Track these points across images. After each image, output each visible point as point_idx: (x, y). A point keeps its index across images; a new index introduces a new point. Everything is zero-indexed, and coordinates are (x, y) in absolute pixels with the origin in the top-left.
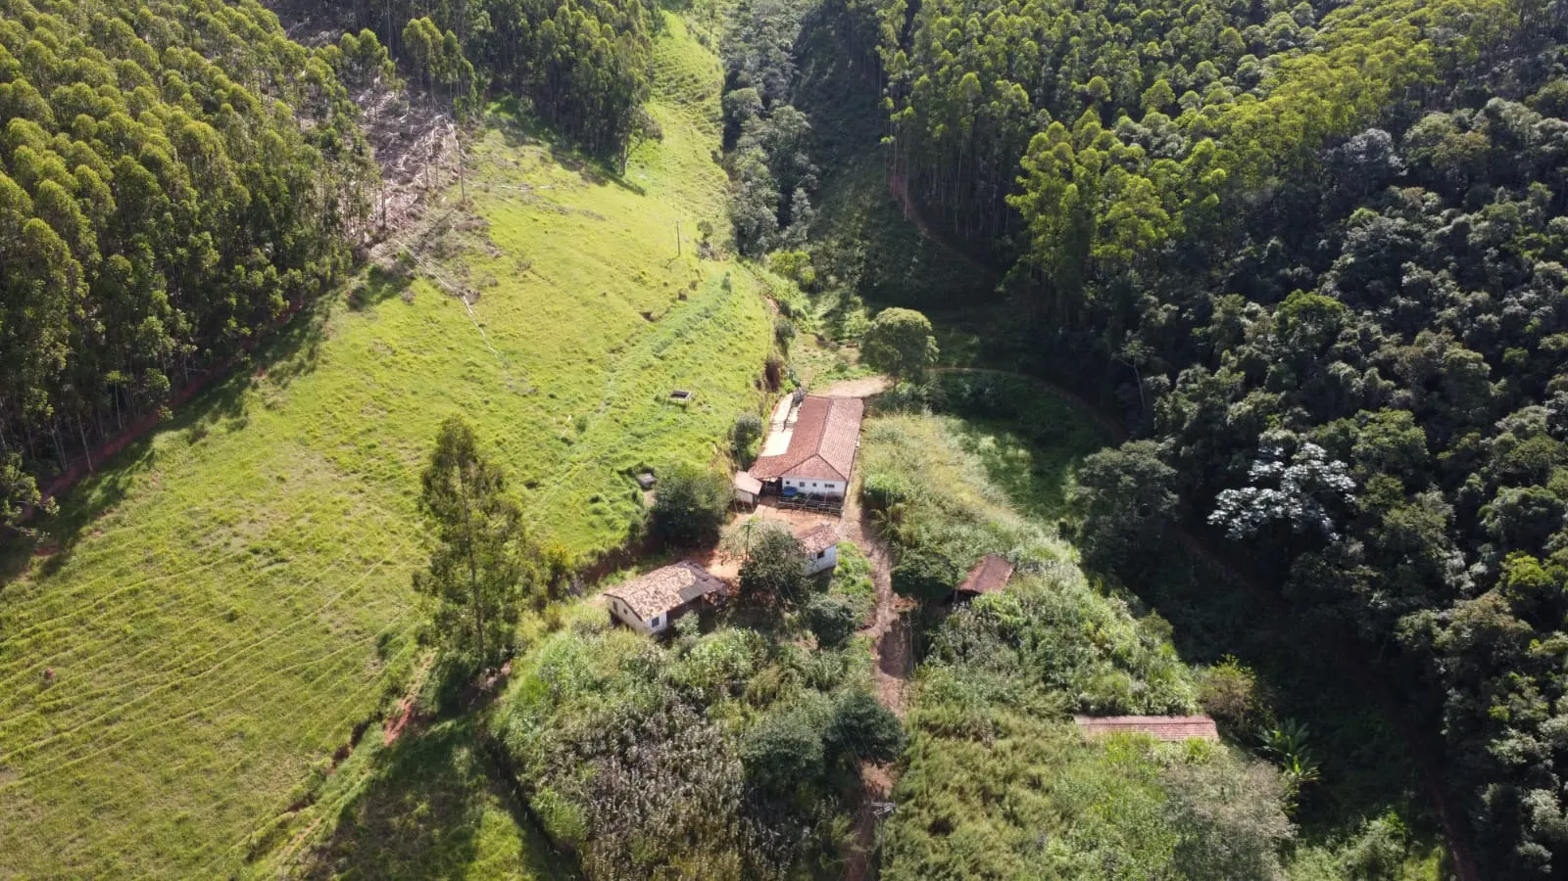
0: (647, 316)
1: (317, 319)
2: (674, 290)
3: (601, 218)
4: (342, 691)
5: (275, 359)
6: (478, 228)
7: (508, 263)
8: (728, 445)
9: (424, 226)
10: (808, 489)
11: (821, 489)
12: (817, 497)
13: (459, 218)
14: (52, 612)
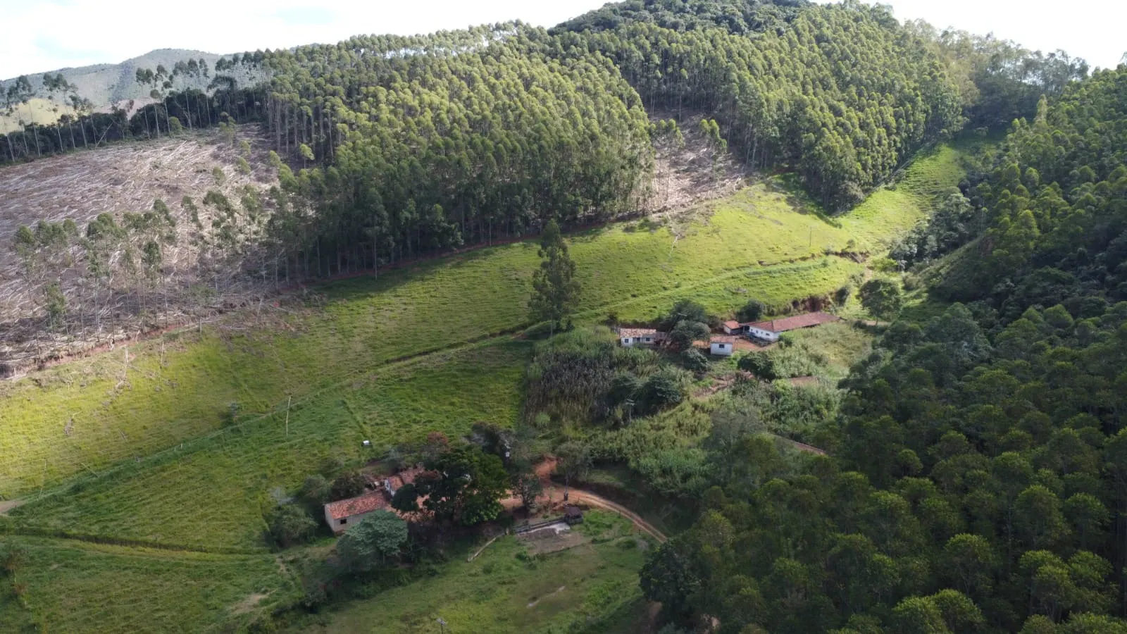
0: (760, 263)
1: (606, 228)
2: (787, 257)
3: (781, 224)
4: (508, 320)
5: (578, 235)
6: (707, 215)
7: (710, 228)
8: (737, 310)
9: (683, 210)
10: (759, 335)
11: (764, 336)
12: (761, 339)
13: (703, 210)
14: (451, 274)
